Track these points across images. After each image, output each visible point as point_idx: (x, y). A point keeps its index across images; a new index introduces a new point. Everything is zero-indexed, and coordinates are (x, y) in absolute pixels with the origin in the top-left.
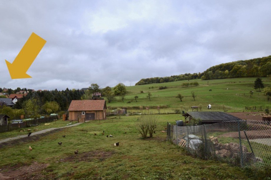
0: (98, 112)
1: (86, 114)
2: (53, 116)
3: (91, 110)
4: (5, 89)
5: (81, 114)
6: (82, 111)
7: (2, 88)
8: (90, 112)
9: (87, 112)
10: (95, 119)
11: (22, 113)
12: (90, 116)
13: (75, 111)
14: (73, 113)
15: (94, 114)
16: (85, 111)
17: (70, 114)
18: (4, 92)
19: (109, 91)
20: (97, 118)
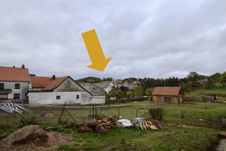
0: (173, 97)
1: (165, 98)
2: (145, 98)
3: (168, 95)
4: (138, 78)
5: (161, 97)
6: (161, 95)
7: (137, 78)
8: (167, 97)
9: (165, 96)
10: (172, 102)
11: (132, 94)
12: (168, 100)
13: (157, 95)
14: (156, 97)
15: (170, 98)
16: (164, 95)
17: (153, 97)
18: (137, 81)
19: (217, 78)
20: (173, 102)
